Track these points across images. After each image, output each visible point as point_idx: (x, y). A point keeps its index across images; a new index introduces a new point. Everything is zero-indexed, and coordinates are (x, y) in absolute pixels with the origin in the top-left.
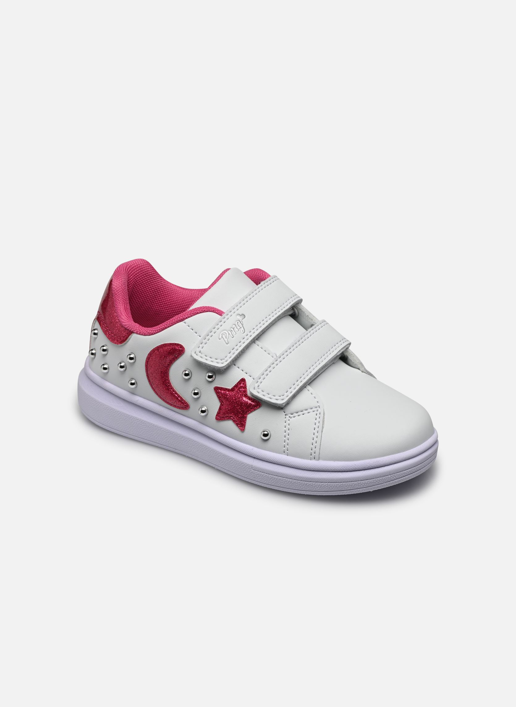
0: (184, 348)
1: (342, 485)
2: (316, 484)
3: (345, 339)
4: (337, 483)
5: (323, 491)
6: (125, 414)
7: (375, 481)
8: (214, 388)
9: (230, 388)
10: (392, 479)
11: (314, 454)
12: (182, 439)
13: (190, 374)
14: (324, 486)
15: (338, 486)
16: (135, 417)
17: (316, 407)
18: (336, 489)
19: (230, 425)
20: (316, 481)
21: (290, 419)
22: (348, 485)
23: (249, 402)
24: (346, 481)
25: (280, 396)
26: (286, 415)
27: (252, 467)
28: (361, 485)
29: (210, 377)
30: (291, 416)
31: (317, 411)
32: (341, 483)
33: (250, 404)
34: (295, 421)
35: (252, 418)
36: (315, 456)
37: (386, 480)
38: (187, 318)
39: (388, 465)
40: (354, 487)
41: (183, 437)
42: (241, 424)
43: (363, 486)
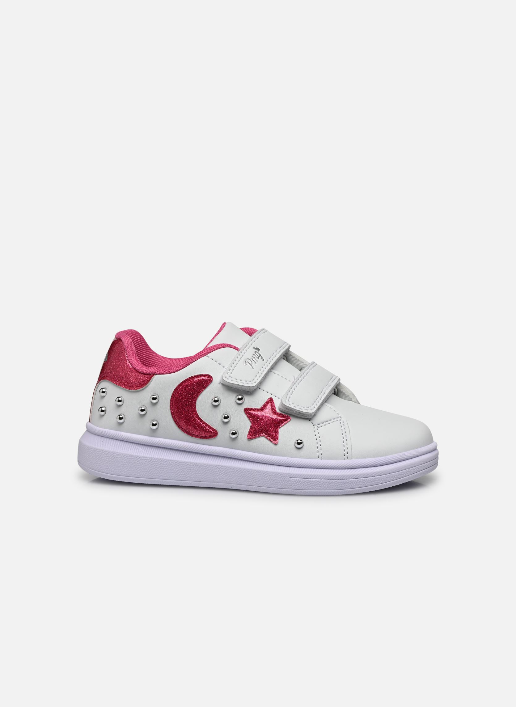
0: (211, 377)
1: (375, 479)
2: (352, 481)
3: (335, 376)
4: (371, 478)
5: (358, 487)
6: (145, 458)
7: (403, 473)
8: (244, 409)
9: (259, 407)
10: (416, 471)
11: (346, 455)
12: (210, 468)
13: (219, 400)
14: (360, 481)
15: (372, 480)
16: (157, 458)
17: (338, 418)
18: (370, 483)
19: (262, 441)
20: (352, 478)
21: (318, 428)
22: (381, 478)
23: (280, 418)
24: (379, 475)
25: (308, 407)
26: (314, 426)
27: (289, 475)
28: (391, 478)
29: (239, 399)
30: (318, 426)
31: (340, 420)
32: (375, 477)
33: (281, 420)
34: (322, 430)
35: (283, 431)
36: (348, 456)
37: (412, 472)
38: (209, 353)
39: (412, 458)
40: (386, 480)
41: (210, 466)
42: (274, 438)
43: (394, 478)
